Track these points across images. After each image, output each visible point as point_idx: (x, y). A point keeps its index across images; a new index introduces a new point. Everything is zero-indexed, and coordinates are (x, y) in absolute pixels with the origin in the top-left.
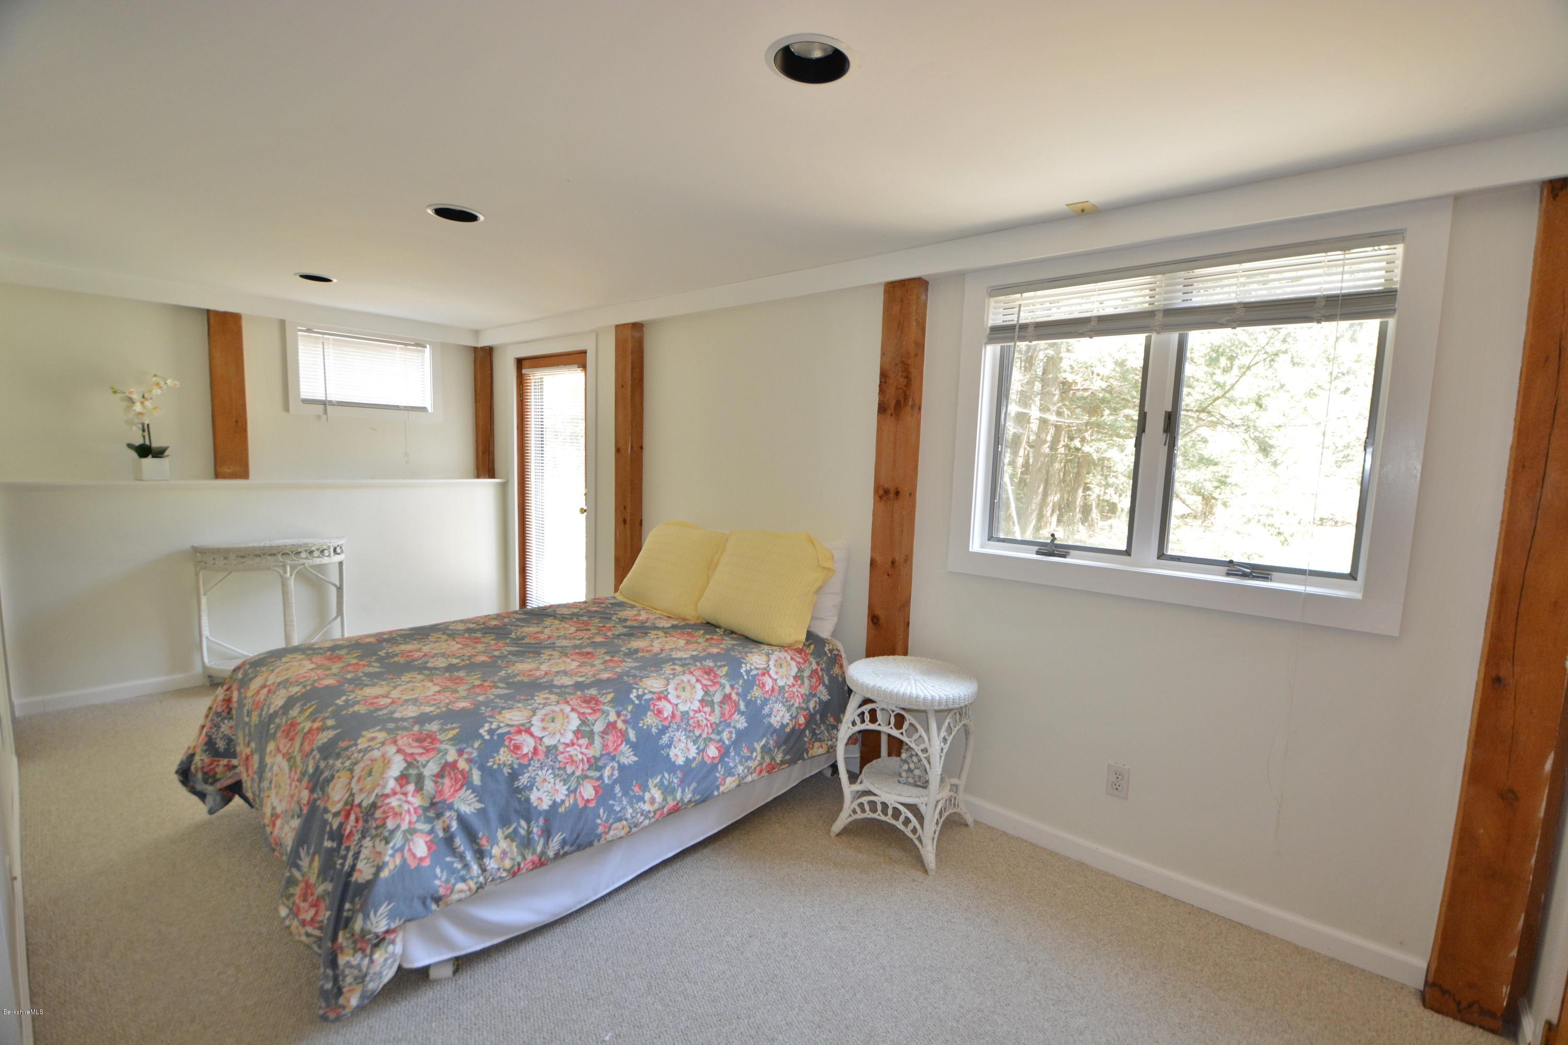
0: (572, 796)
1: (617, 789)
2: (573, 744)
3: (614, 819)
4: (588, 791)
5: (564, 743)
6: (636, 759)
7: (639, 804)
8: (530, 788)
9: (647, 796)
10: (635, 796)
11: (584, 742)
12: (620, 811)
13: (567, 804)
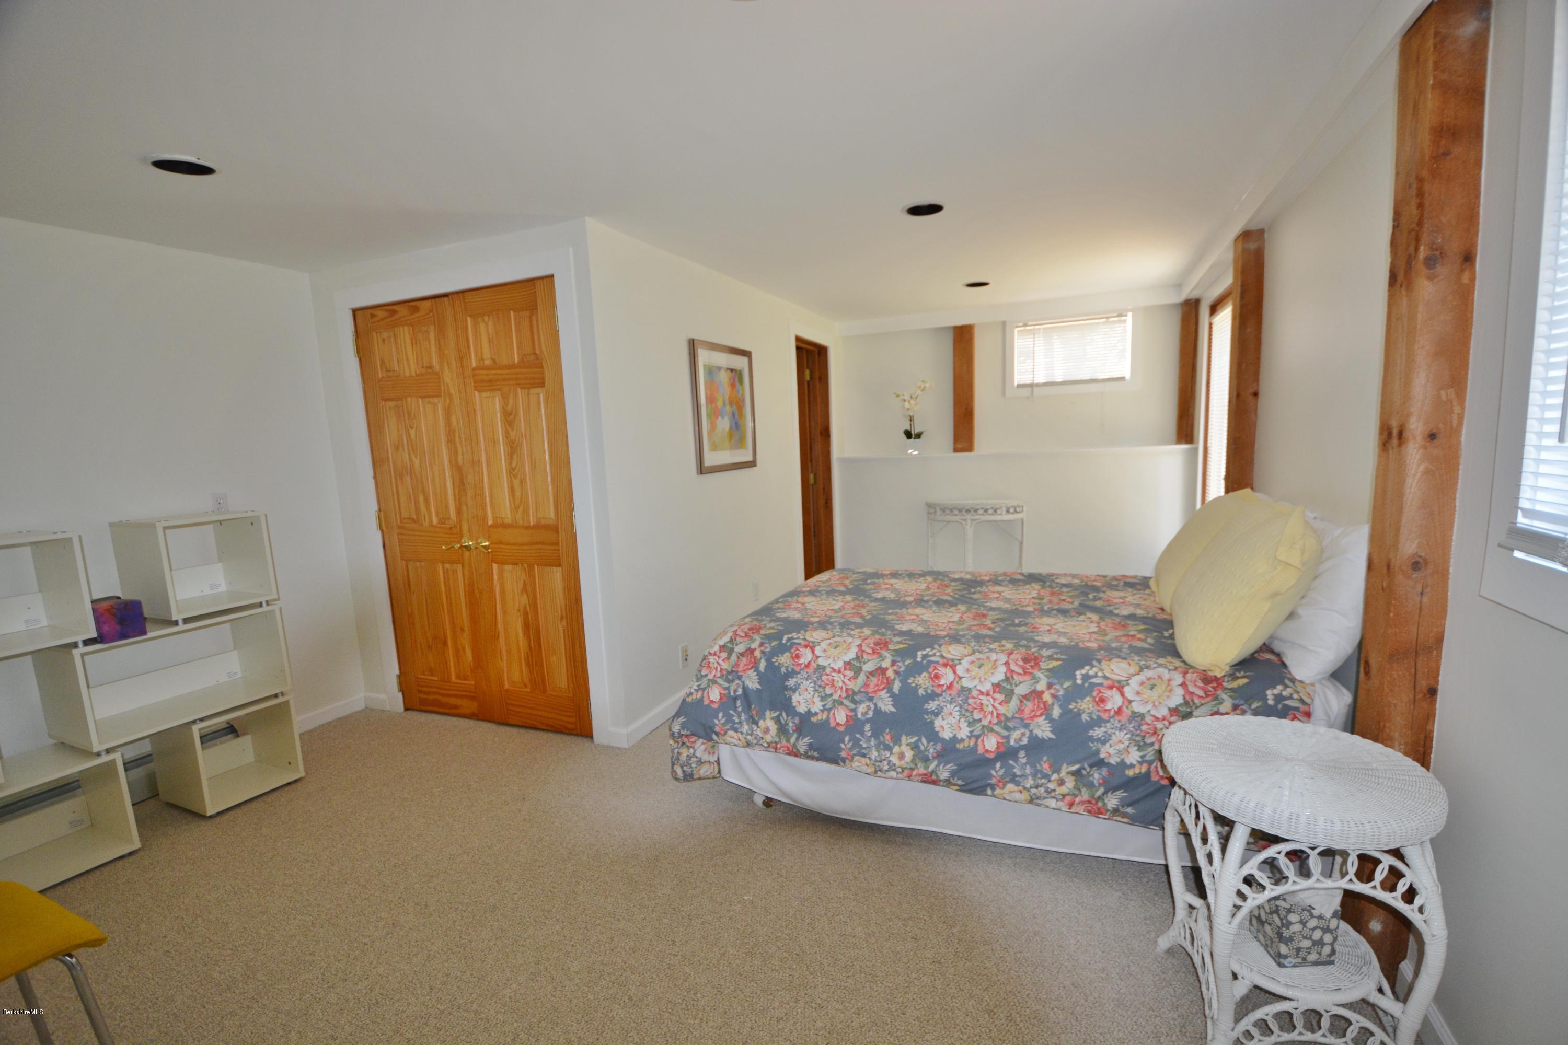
0: (826, 713)
1: (867, 727)
2: (839, 672)
3: (858, 751)
4: (841, 716)
5: (832, 668)
6: (893, 710)
7: (886, 752)
8: (794, 691)
9: (896, 749)
10: (883, 743)
11: (850, 674)
12: (865, 748)
13: (819, 717)
